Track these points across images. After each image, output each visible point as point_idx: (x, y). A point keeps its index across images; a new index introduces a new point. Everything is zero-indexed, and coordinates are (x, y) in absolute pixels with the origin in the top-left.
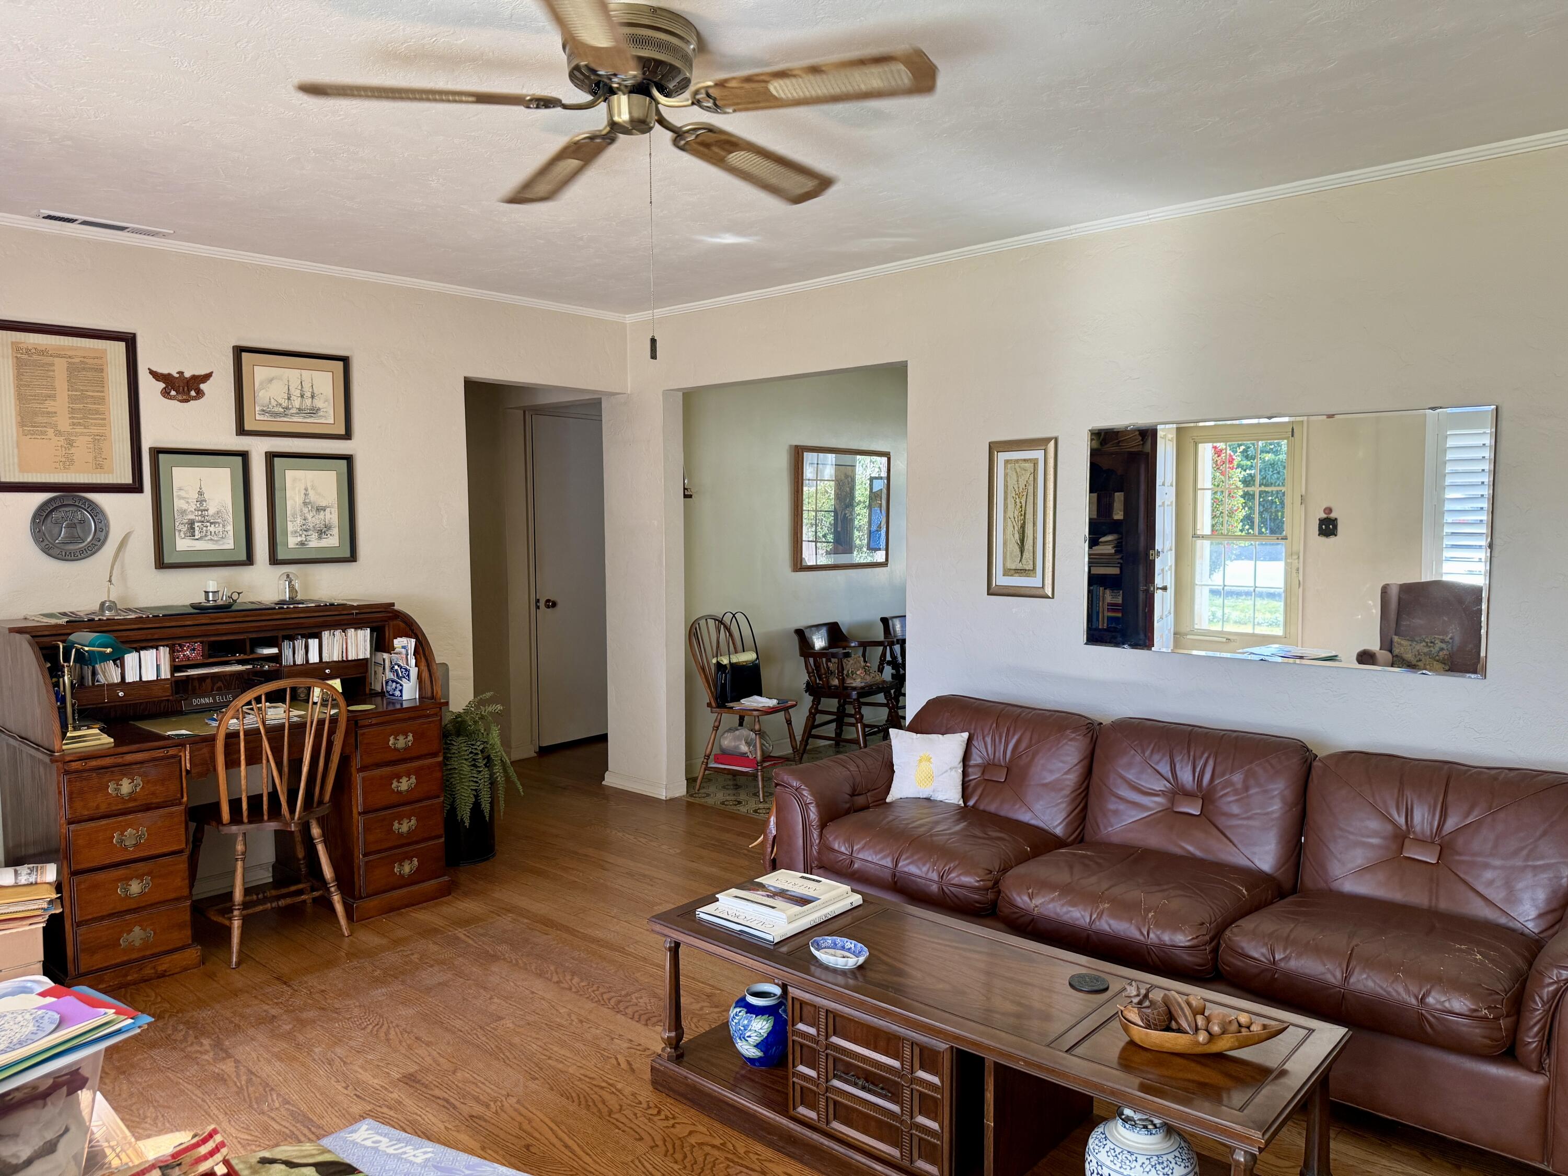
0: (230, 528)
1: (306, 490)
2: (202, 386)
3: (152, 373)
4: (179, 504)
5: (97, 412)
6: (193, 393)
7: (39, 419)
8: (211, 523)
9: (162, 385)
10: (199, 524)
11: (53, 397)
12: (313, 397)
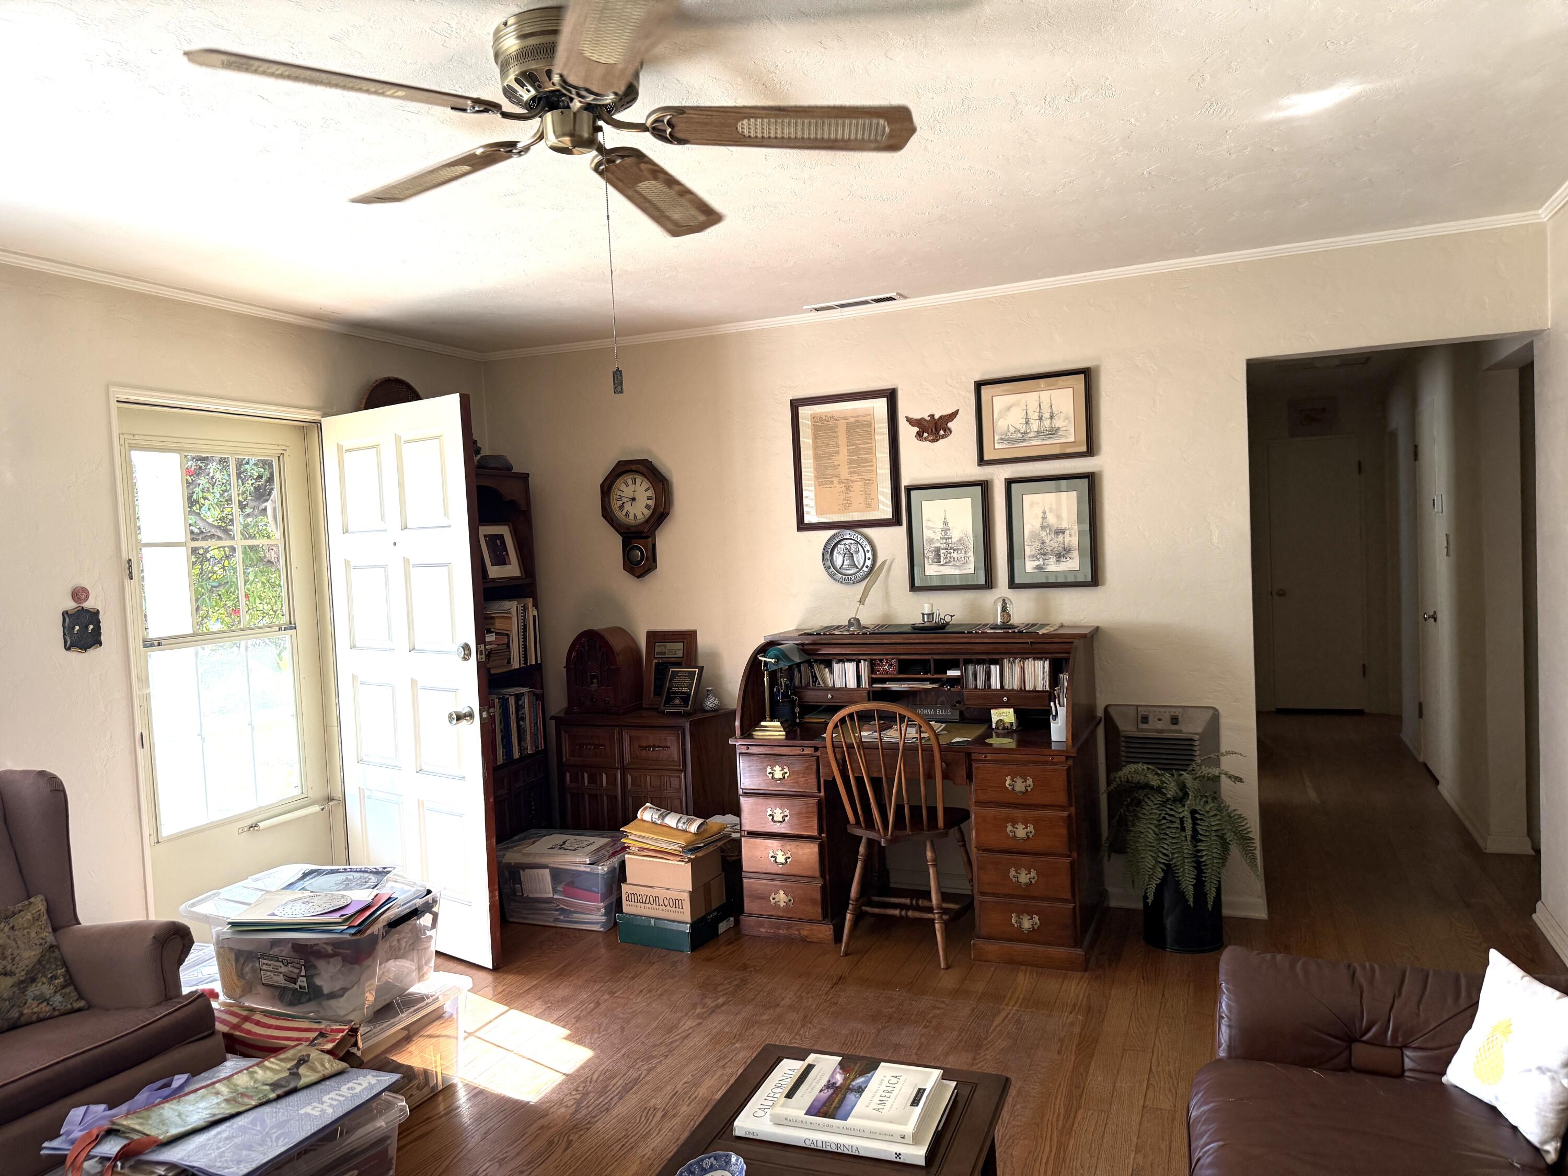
0: (971, 554)
1: (1044, 513)
2: (950, 425)
3: (909, 420)
4: (927, 534)
5: (866, 461)
6: (942, 432)
7: (828, 472)
8: (954, 550)
9: (916, 429)
10: (944, 551)
11: (837, 453)
12: (1051, 417)
